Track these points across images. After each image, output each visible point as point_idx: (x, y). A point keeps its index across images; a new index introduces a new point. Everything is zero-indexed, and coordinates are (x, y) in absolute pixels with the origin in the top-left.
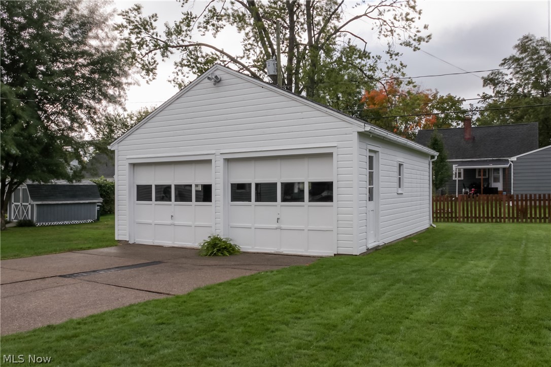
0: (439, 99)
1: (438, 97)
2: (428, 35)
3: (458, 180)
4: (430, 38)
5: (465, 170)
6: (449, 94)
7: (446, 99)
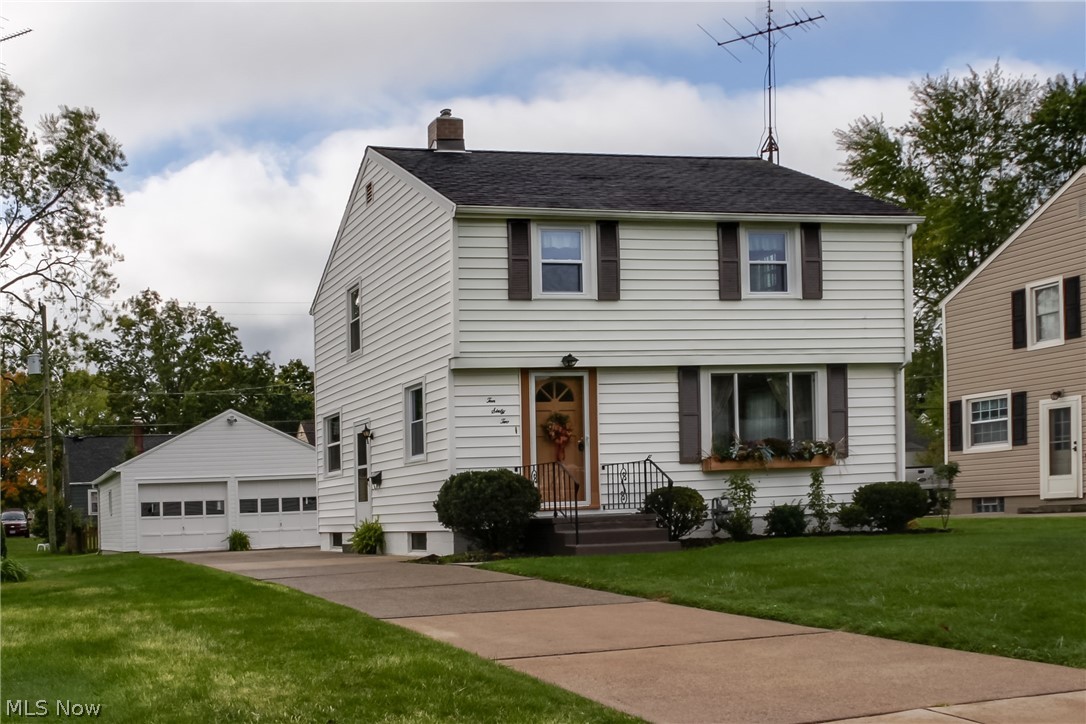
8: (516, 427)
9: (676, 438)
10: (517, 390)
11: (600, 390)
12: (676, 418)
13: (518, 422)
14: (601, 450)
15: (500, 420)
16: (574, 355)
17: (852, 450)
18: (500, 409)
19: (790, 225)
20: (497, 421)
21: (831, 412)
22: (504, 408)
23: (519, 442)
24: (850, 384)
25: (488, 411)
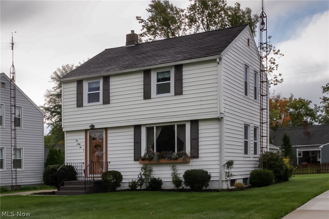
0: (294, 101)
1: (293, 99)
2: (281, 79)
3: (299, 158)
4: (282, 81)
5: (304, 152)
6: (300, 98)
7: (298, 101)
8: (84, 149)
9: (133, 151)
10: (84, 137)
11: (109, 135)
12: (133, 144)
13: (84, 147)
14: (109, 156)
15: (79, 147)
16: (93, 124)
17: (200, 155)
18: (79, 143)
19: (171, 67)
20: (78, 147)
21: (192, 139)
22: (80, 143)
23: (84, 154)
24: (200, 128)
25: (76, 144)
